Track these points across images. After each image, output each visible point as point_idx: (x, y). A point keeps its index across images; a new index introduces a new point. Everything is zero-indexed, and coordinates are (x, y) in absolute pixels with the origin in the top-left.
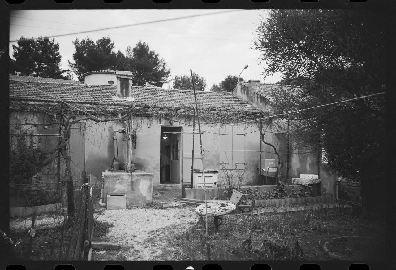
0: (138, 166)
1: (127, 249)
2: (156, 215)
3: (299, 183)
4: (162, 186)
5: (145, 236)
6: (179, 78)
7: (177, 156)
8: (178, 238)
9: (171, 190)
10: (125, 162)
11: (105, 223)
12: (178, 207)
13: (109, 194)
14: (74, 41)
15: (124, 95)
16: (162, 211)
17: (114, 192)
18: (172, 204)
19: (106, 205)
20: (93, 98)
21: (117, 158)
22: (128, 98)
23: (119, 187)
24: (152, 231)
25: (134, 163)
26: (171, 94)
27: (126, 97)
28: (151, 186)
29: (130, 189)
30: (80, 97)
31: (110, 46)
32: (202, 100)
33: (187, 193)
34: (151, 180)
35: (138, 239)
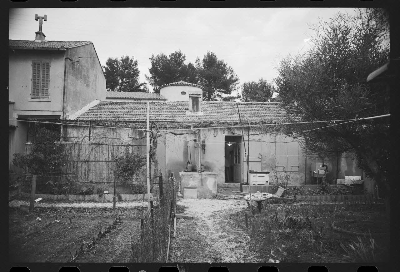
0: (207, 168)
1: (197, 219)
2: (218, 203)
3: (343, 183)
4: (226, 185)
5: (210, 214)
6: (247, 85)
7: (239, 160)
8: (232, 215)
9: (233, 188)
10: (196, 165)
11: (183, 206)
12: (236, 199)
13: (185, 188)
14: (151, 57)
15: (195, 110)
16: (224, 201)
17: (189, 186)
18: (232, 197)
19: (183, 196)
20: (170, 114)
21: (190, 162)
22: (198, 112)
23: (192, 183)
24: (215, 212)
25: (203, 166)
26: (235, 107)
27: (197, 112)
28: (215, 182)
29: (200, 185)
30: (161, 113)
31: (181, 59)
32: (261, 111)
33: (244, 189)
34: (215, 178)
35: (205, 215)
